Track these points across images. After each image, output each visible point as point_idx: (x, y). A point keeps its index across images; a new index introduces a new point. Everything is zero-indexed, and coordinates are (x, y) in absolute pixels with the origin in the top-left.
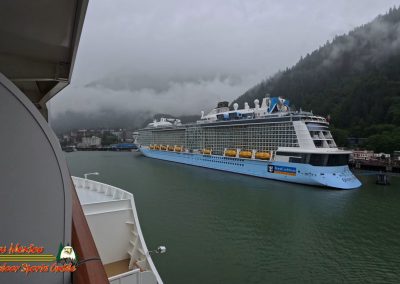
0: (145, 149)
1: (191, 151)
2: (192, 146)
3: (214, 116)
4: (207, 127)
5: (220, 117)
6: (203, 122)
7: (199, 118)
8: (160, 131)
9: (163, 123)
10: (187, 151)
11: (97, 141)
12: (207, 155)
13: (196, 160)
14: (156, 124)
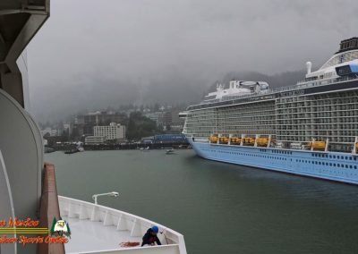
0: (201, 144)
1: (288, 145)
2: (288, 133)
3: (332, 69)
4: (319, 94)
5: (344, 72)
6: (310, 85)
7: (301, 76)
8: (228, 106)
9: (235, 91)
10: (280, 145)
11: (119, 132)
12: (319, 152)
13: (297, 162)
14: (220, 94)
